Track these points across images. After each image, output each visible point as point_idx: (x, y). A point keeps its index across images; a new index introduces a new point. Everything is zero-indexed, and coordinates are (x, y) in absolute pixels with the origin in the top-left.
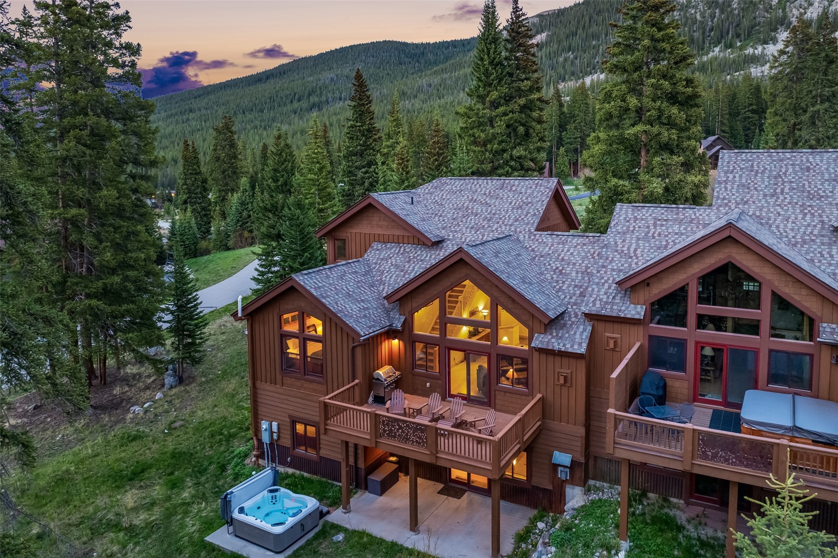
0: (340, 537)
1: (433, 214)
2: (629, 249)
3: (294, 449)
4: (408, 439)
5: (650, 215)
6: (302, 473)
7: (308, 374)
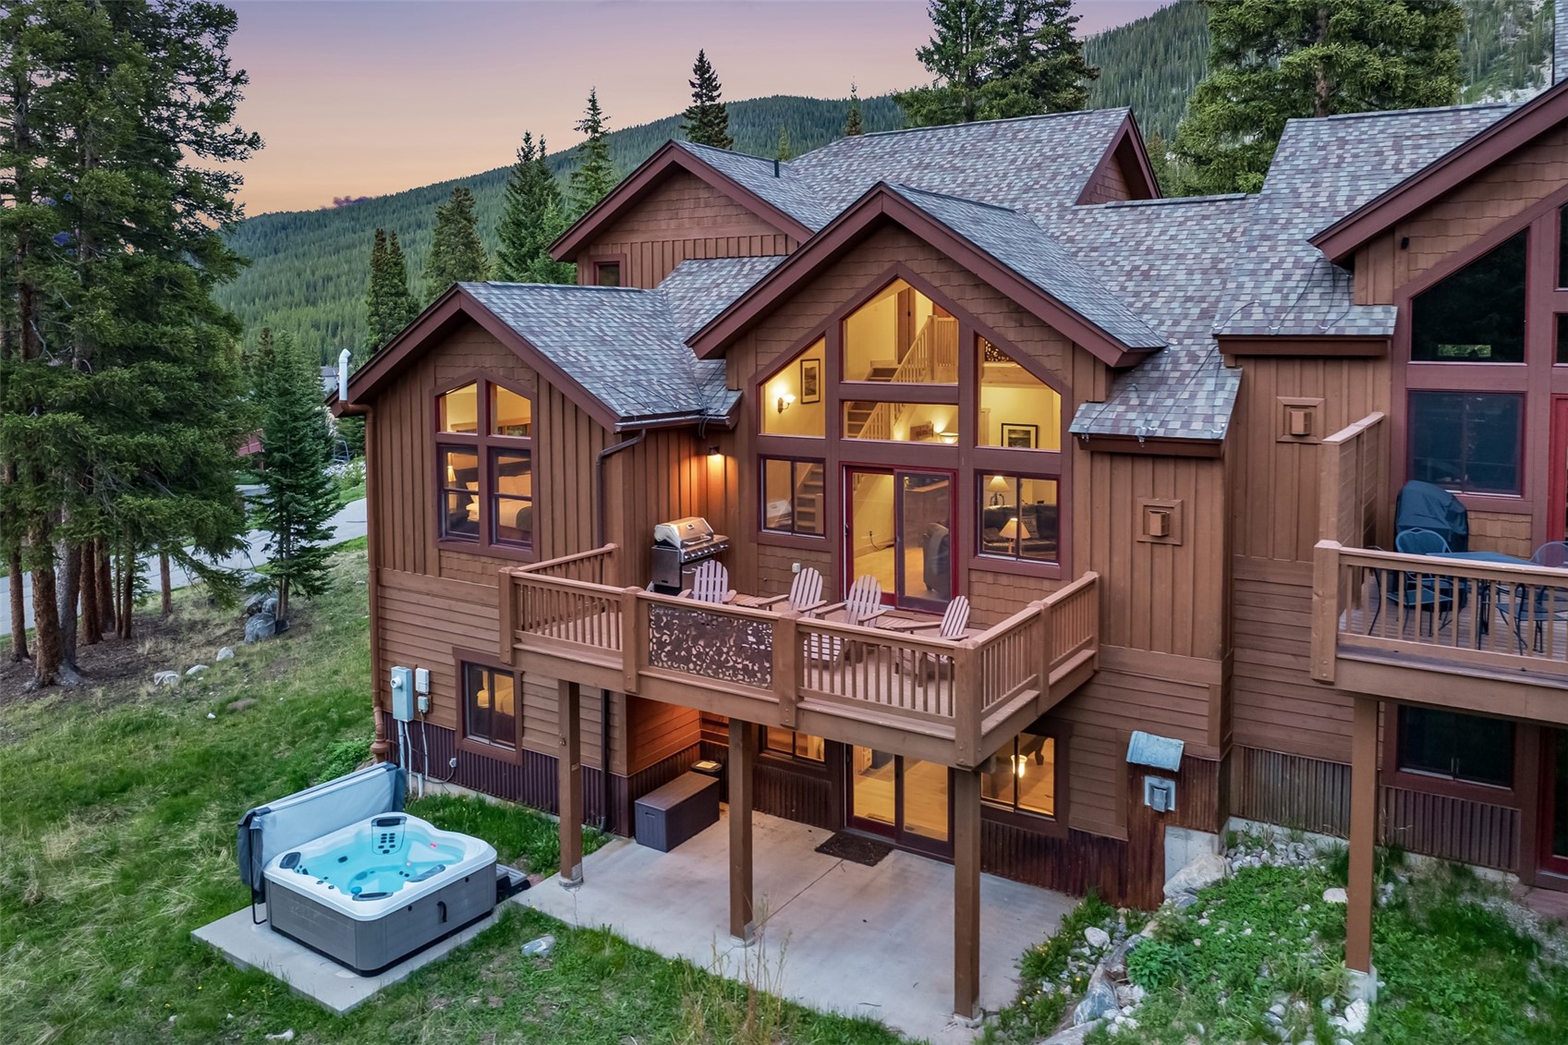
0: (542, 944)
1: (824, 199)
2: (1331, 198)
3: (465, 735)
4: (721, 665)
5: (1381, 132)
6: (482, 795)
7: (498, 541)
